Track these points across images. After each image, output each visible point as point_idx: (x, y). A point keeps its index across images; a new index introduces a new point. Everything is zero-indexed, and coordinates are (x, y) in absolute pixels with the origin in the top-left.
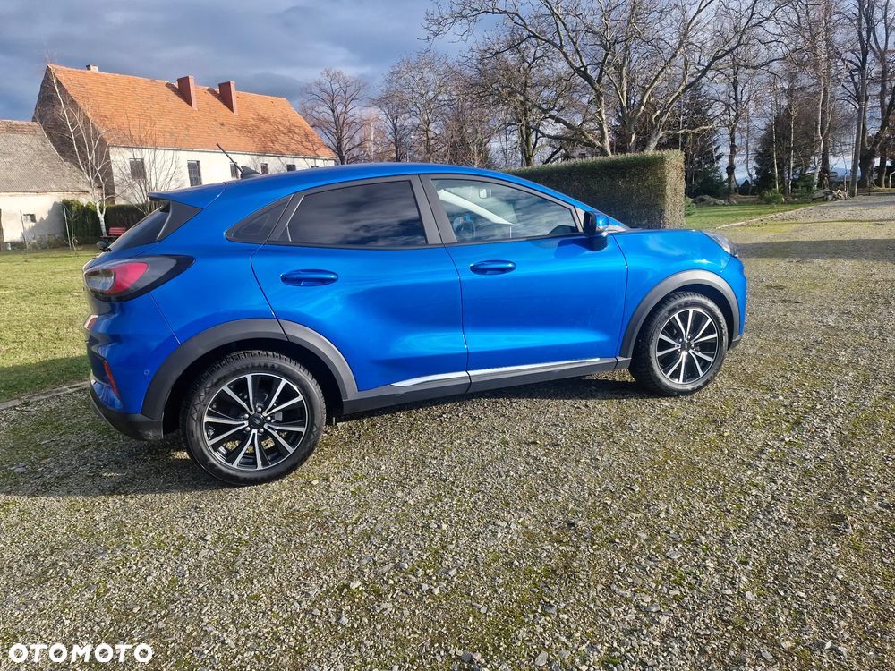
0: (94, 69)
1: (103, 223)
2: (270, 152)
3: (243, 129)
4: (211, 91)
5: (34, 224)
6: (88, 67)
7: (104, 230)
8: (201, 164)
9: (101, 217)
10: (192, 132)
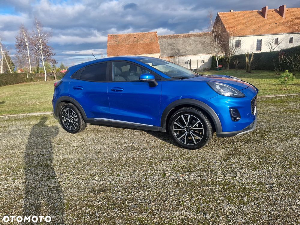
0: (232, 11)
1: (217, 63)
2: (296, 32)
3: (285, 24)
4: (276, 10)
5: (204, 63)
6: (230, 11)
7: (217, 66)
8: (262, 40)
9: (217, 61)
10: (262, 28)
